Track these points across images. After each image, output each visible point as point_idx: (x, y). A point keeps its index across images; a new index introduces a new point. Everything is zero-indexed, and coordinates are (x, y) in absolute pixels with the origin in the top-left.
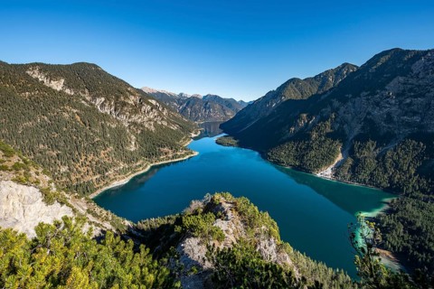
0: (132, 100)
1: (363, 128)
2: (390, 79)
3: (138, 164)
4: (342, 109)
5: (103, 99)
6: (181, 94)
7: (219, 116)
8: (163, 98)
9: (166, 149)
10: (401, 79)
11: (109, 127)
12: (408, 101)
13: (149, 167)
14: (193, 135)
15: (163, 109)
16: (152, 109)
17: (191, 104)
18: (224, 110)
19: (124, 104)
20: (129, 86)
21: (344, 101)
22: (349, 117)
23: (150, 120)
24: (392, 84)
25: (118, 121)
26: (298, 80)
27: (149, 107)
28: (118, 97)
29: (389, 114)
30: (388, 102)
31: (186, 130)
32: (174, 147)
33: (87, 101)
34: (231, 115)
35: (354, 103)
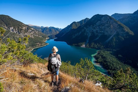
0: (24, 28)
1: (91, 34)
2: (97, 22)
3: (29, 49)
4: (87, 30)
5: (13, 28)
6: (42, 27)
7: (54, 33)
8: (36, 28)
9: (38, 43)
10: (99, 22)
11: (16, 37)
12: (101, 27)
13: (33, 49)
14: (47, 39)
15: (36, 31)
16: (32, 31)
17: (45, 30)
18: (56, 31)
19: (21, 30)
20: (22, 23)
21: (87, 27)
22: (88, 31)
23: (32, 35)
24: (97, 23)
25: (20, 35)
26: (75, 22)
27: (31, 30)
28: (18, 27)
29: (97, 31)
30: (97, 28)
31: (44, 37)
32: (41, 43)
33: (6, 29)
34: (58, 32)
35: (89, 28)
